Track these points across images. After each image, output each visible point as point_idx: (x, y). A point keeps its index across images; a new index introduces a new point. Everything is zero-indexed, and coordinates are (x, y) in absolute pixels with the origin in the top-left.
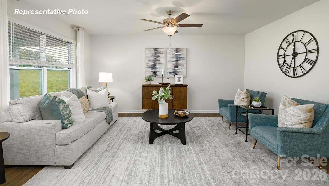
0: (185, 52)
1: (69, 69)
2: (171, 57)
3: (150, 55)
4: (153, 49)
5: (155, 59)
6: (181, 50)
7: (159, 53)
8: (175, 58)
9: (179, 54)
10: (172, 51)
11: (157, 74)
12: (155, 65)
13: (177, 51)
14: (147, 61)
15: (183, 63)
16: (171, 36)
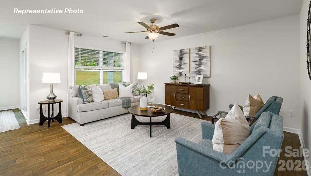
0: (208, 50)
1: (122, 71)
2: (194, 56)
3: (177, 56)
4: (179, 51)
5: (181, 59)
6: (203, 49)
7: (184, 54)
8: (197, 57)
9: (202, 53)
10: (196, 50)
11: (182, 74)
12: (180, 65)
13: (200, 50)
14: (174, 62)
15: (206, 62)
16: (154, 40)
